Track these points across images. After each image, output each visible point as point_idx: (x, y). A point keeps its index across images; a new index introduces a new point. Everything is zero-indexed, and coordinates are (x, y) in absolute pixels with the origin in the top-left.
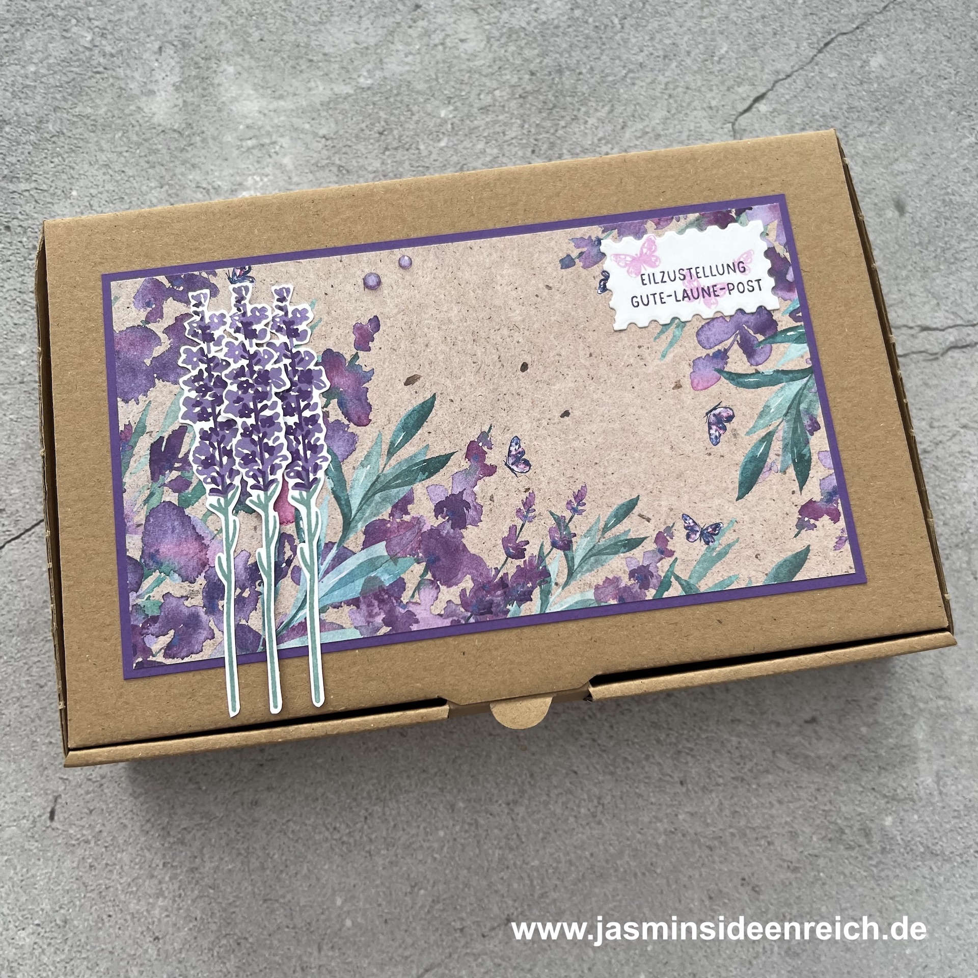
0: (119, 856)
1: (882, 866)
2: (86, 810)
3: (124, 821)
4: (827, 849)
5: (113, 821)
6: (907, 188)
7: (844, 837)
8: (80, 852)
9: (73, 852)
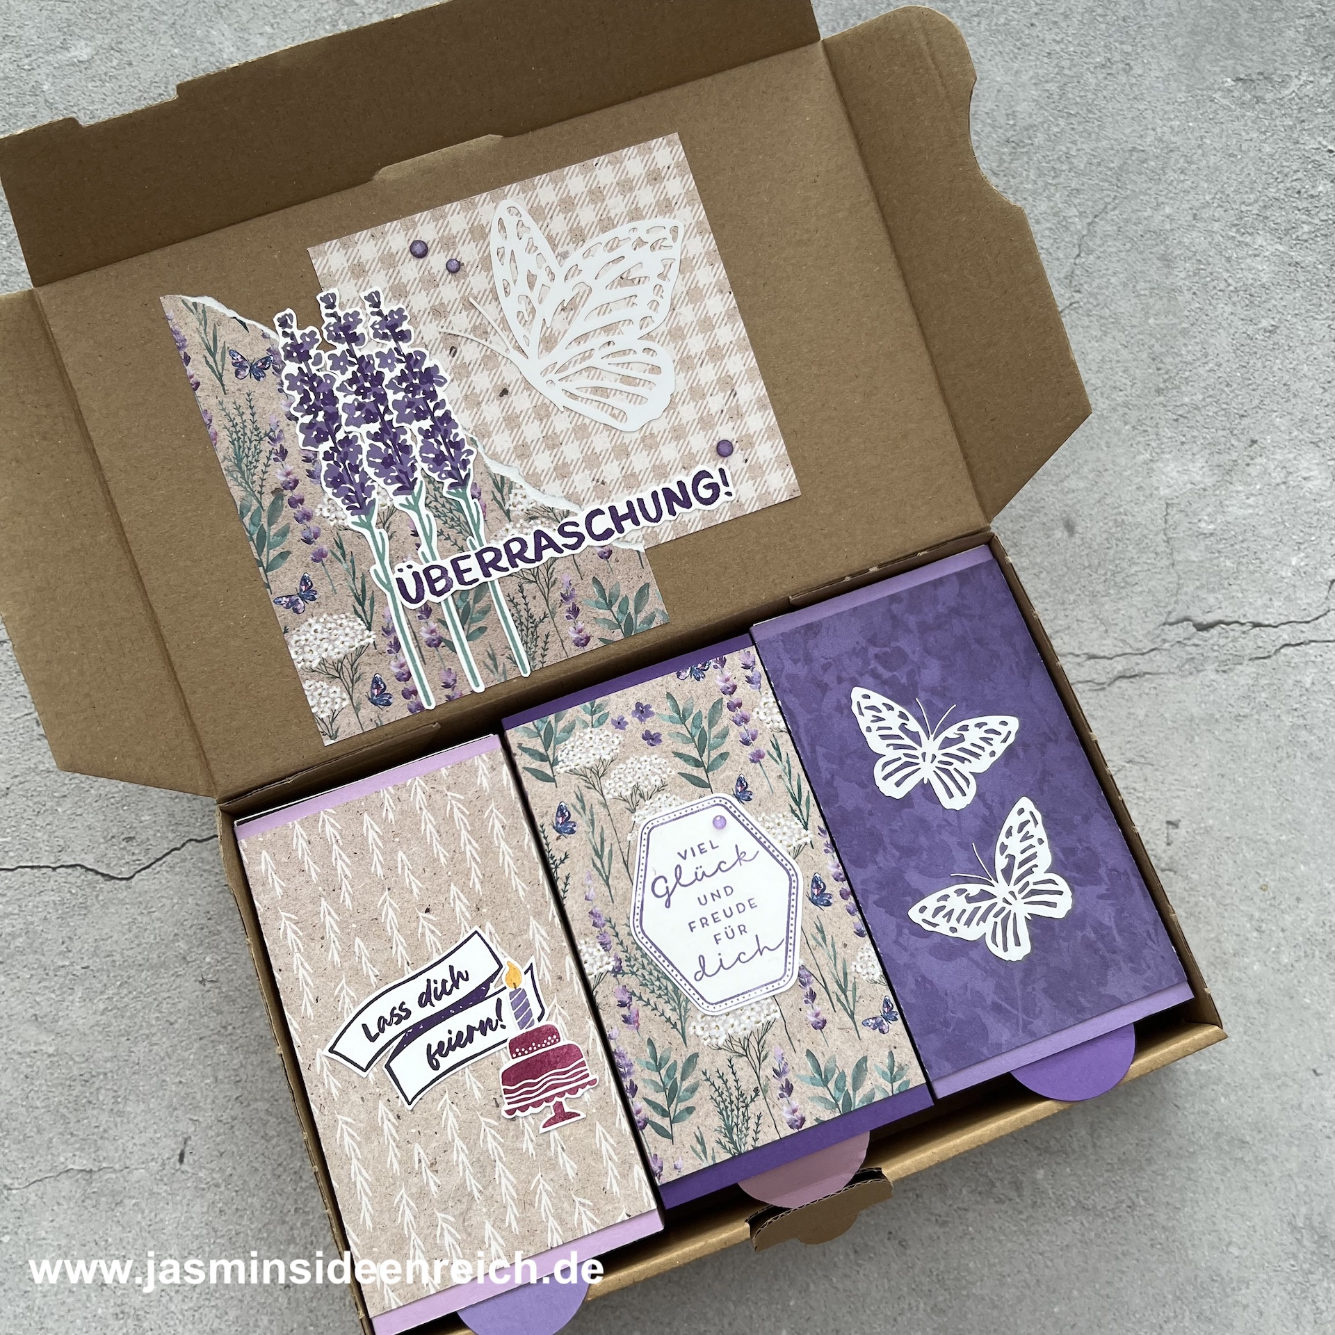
0: (250, 1200)
1: (1032, 1221)
2: (215, 1153)
3: (256, 1165)
4: (977, 1202)
5: (244, 1164)
6: (1078, 507)
7: (994, 1190)
8: (209, 1195)
9: (203, 1196)
